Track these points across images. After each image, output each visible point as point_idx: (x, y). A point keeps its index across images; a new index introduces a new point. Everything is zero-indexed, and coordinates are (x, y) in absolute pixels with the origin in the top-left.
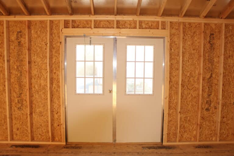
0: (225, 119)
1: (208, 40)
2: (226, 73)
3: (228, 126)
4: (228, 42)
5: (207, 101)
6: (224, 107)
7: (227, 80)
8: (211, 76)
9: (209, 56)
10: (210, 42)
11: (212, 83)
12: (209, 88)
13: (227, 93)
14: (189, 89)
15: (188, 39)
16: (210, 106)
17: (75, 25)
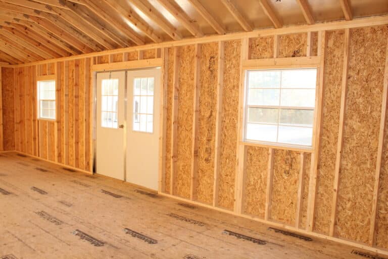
0: (229, 177)
1: (208, 66)
2: (229, 111)
3: (233, 188)
4: (232, 66)
5: (206, 148)
6: (228, 160)
7: (231, 121)
8: (211, 115)
9: (209, 87)
10: (210, 68)
11: (212, 125)
12: (208, 130)
13: (231, 140)
14: (187, 130)
15: (186, 67)
16: (210, 156)
17: (100, 61)
